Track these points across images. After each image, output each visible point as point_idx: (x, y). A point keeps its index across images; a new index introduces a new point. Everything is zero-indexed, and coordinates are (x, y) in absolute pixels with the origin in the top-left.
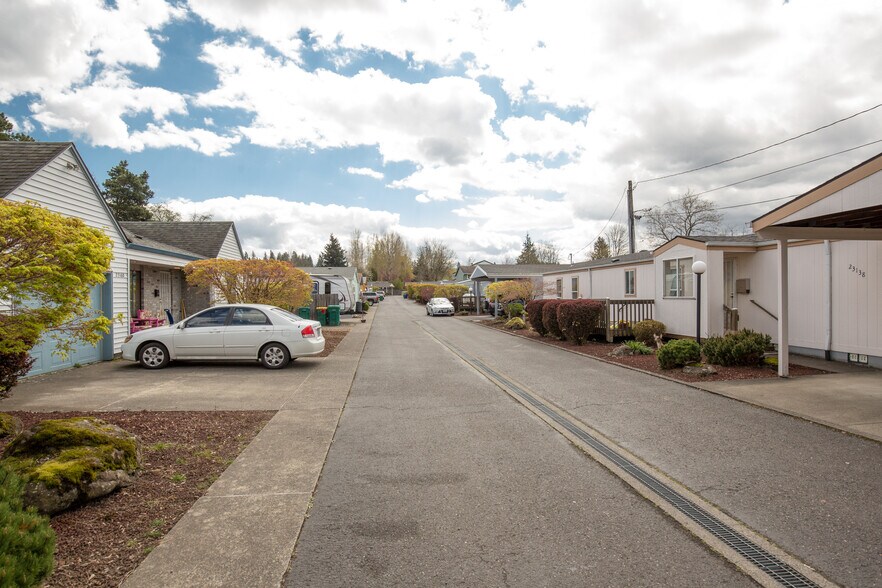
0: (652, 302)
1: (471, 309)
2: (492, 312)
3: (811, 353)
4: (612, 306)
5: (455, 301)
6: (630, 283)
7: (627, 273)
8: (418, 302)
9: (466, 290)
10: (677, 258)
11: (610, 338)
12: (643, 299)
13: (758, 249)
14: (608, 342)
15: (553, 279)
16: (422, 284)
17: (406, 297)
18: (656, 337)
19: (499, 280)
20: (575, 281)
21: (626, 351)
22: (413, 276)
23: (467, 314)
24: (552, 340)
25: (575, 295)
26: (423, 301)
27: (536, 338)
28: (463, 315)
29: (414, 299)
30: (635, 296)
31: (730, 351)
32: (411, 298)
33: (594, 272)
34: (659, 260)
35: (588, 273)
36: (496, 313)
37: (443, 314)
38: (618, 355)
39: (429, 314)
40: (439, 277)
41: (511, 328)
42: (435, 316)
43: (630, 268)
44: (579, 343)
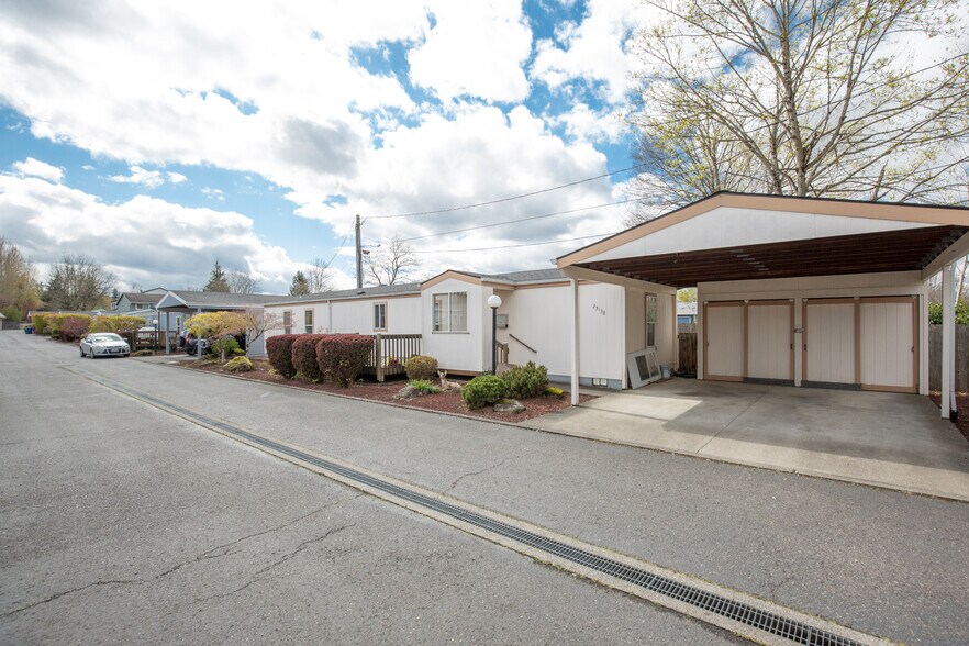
0: (419, 336)
1: (153, 347)
2: (192, 350)
3: (562, 380)
4: (383, 341)
5: (130, 337)
6: (380, 316)
7: (377, 307)
8: (54, 338)
9: (143, 323)
10: (449, 292)
11: (381, 377)
12: (394, 334)
13: (516, 287)
14: (378, 382)
15: (280, 311)
16: (60, 314)
17: (29, 331)
18: (441, 375)
19: (204, 310)
20: (309, 314)
21: (415, 392)
22: (40, 303)
23: (150, 354)
24: (305, 384)
25: (309, 329)
26: (68, 336)
27: (280, 382)
28: (144, 354)
29: (49, 334)
30: (386, 330)
31: (526, 385)
32: (40, 333)
33: (334, 305)
34: (428, 293)
35: (326, 306)
36: (199, 351)
37: (110, 354)
38: (407, 397)
39: (84, 355)
40: (89, 306)
41: (233, 371)
42: (96, 357)
43: (380, 302)
44: (346, 385)
